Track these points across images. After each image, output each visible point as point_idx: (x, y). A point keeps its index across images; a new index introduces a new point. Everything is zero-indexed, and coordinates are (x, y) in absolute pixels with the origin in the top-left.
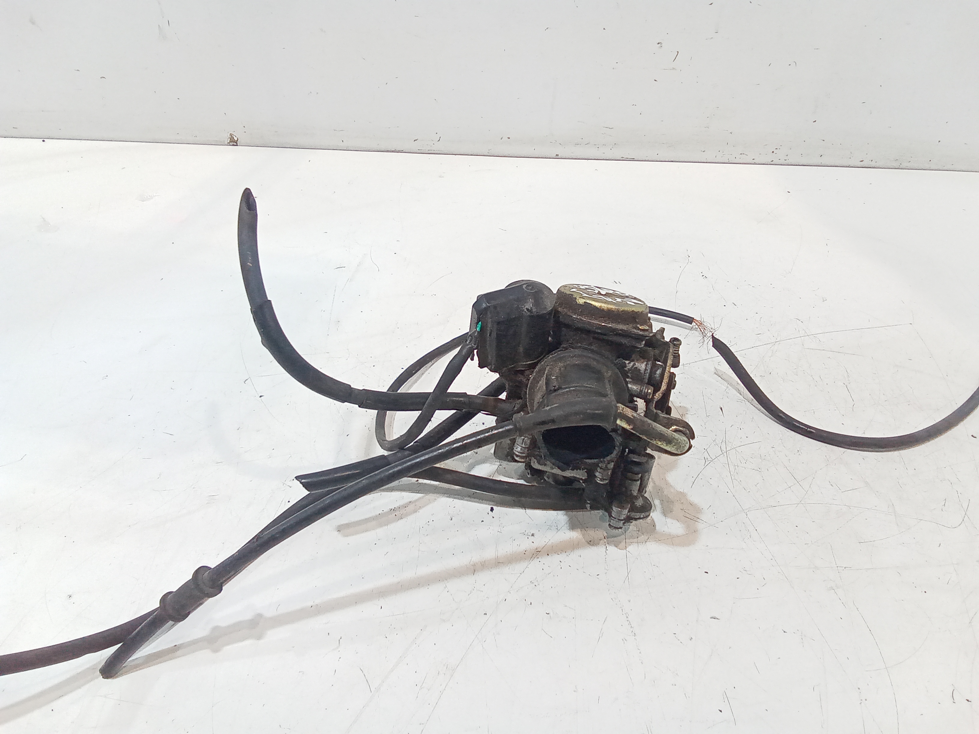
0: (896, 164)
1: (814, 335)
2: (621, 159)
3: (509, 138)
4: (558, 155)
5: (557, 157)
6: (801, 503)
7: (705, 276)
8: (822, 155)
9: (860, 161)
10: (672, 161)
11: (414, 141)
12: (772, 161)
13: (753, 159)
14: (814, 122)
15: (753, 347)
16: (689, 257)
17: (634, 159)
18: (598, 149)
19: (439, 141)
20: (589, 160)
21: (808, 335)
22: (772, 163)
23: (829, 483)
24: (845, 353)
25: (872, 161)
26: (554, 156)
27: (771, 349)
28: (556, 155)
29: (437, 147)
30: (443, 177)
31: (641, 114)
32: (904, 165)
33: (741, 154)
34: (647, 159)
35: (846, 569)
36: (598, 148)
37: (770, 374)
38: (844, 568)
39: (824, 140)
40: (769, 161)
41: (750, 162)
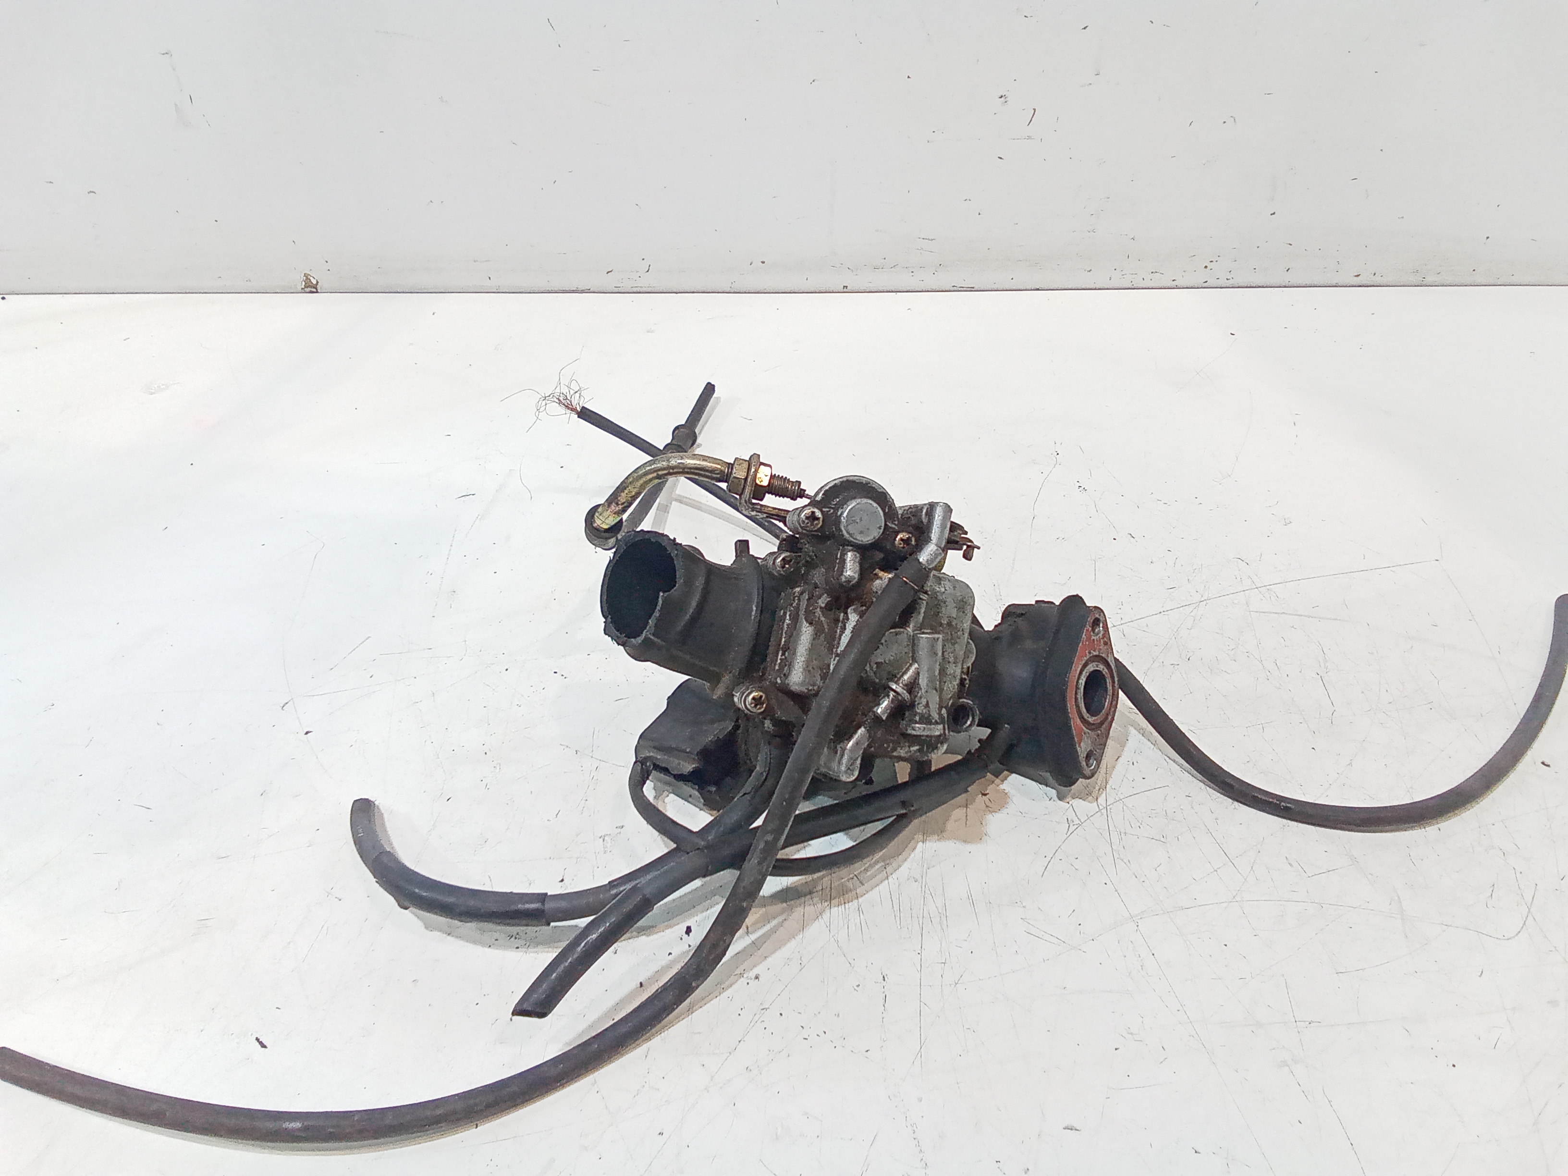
0: (1413, 279)
1: (1268, 587)
2: (952, 289)
3: (763, 262)
4: (847, 287)
5: (845, 290)
6: (1234, 900)
7: (1082, 488)
8: (1289, 269)
9: (1355, 276)
10: (1038, 289)
11: (607, 273)
12: (1206, 282)
13: (1173, 280)
14: (1271, 214)
15: (1160, 613)
16: (1058, 454)
17: (973, 288)
18: (913, 274)
19: (648, 271)
20: (898, 293)
21: (1257, 586)
22: (1205, 285)
23: (1285, 861)
24: (1320, 618)
25: (1375, 274)
26: (841, 288)
27: (1192, 614)
28: (844, 287)
29: (646, 282)
30: (652, 332)
31: (979, 214)
32: (1430, 279)
33: (1152, 273)
34: (995, 287)
35: (1312, 1024)
36: (912, 272)
37: (1189, 659)
38: (1308, 1023)
39: (1290, 245)
40: (1200, 282)
41: (1169, 285)
